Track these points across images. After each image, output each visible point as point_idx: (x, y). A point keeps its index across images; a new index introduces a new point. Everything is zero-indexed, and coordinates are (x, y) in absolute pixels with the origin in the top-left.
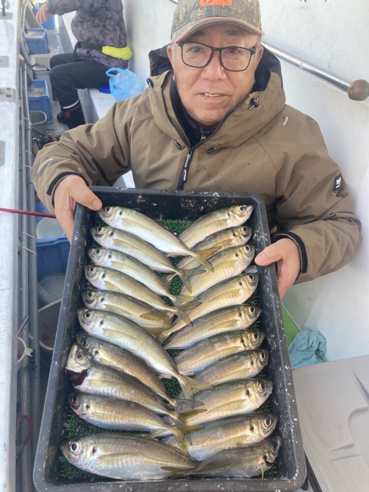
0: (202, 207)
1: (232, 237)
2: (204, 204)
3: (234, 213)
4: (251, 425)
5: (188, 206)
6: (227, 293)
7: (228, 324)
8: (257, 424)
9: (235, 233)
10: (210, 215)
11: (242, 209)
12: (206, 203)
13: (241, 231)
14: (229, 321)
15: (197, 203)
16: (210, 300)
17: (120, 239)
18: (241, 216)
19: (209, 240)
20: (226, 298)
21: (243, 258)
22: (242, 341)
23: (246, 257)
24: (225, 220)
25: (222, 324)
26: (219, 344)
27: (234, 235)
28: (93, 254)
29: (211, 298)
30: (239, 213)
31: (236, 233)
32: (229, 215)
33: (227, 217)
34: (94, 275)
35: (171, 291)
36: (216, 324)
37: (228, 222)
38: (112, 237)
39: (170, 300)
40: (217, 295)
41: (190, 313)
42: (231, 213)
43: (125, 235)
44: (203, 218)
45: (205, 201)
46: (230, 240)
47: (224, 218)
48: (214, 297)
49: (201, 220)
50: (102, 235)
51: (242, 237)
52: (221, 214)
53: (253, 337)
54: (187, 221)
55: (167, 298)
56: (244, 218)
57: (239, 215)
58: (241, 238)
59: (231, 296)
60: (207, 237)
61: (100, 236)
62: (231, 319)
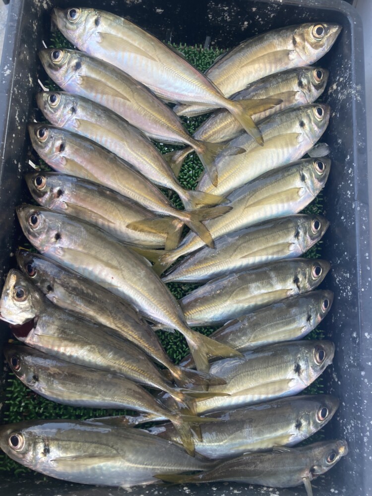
0: (246, 23)
1: (295, 87)
2: (252, 16)
3: (304, 39)
4: (297, 421)
5: (220, 19)
6: (279, 194)
7: (275, 250)
8: (308, 419)
9: (302, 80)
10: (261, 40)
11: (319, 31)
12: (255, 14)
13: (312, 76)
14: (278, 245)
15: (238, 14)
16: (248, 204)
17: (93, 75)
18: (316, 46)
19: (254, 90)
20: (277, 202)
21: (311, 130)
22: (296, 281)
23: (316, 129)
24: (287, 53)
25: (266, 249)
26: (258, 284)
27: (300, 84)
28: (45, 104)
29: (250, 202)
30: (313, 40)
31: (304, 81)
32: (294, 42)
33: (290, 46)
34: (46, 144)
35: (180, 181)
36: (256, 250)
37: (292, 56)
38: (78, 71)
39: (178, 197)
40: (261, 197)
41: (211, 226)
42: (298, 39)
43: (101, 69)
44: (247, 46)
45: (254, 9)
46: (292, 94)
47: (285, 48)
48: (256, 200)
49: (243, 48)
50: (61, 67)
51: (313, 88)
52: (281, 39)
53: (314, 272)
54: (214, 49)
55: (174, 192)
56: (320, 49)
57: (311, 45)
58: (310, 91)
59: (285, 200)
60: (251, 84)
61: (57, 68)
62: (281, 241)
